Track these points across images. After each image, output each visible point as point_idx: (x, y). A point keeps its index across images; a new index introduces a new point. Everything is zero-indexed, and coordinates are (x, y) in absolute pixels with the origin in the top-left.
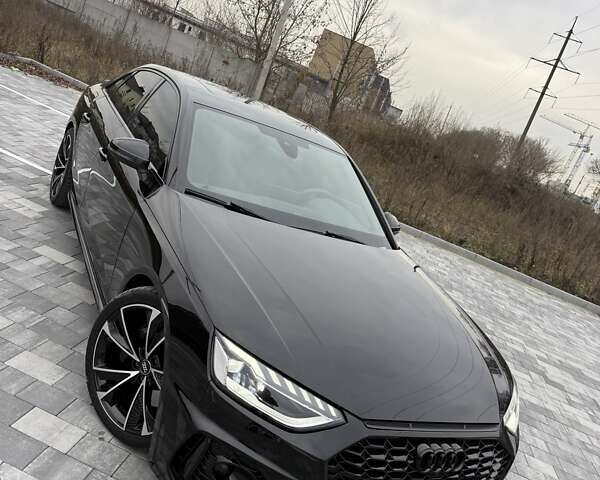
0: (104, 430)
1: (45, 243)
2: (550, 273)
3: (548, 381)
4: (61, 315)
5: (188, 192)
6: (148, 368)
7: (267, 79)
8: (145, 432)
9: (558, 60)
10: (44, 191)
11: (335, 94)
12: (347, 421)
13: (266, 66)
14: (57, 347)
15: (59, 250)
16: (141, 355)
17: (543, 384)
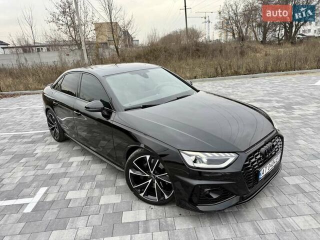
0: (150, 205)
2: (229, 72)
4: (101, 178)
6: (154, 176)
7: (87, 53)
8: (166, 198)
10: (51, 139)
11: (115, 46)
12: (239, 155)
13: (84, 48)
14: (110, 189)
15: (77, 156)
16: (150, 173)
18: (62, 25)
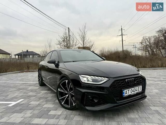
1: (41, 91)
3: (149, 80)
4: (50, 98)
5: (64, 62)
6: (70, 93)
8: (74, 105)
9: (122, 34)
12: (110, 79)
14: (51, 102)
16: (67, 91)
17: (148, 81)
18: (62, 46)
